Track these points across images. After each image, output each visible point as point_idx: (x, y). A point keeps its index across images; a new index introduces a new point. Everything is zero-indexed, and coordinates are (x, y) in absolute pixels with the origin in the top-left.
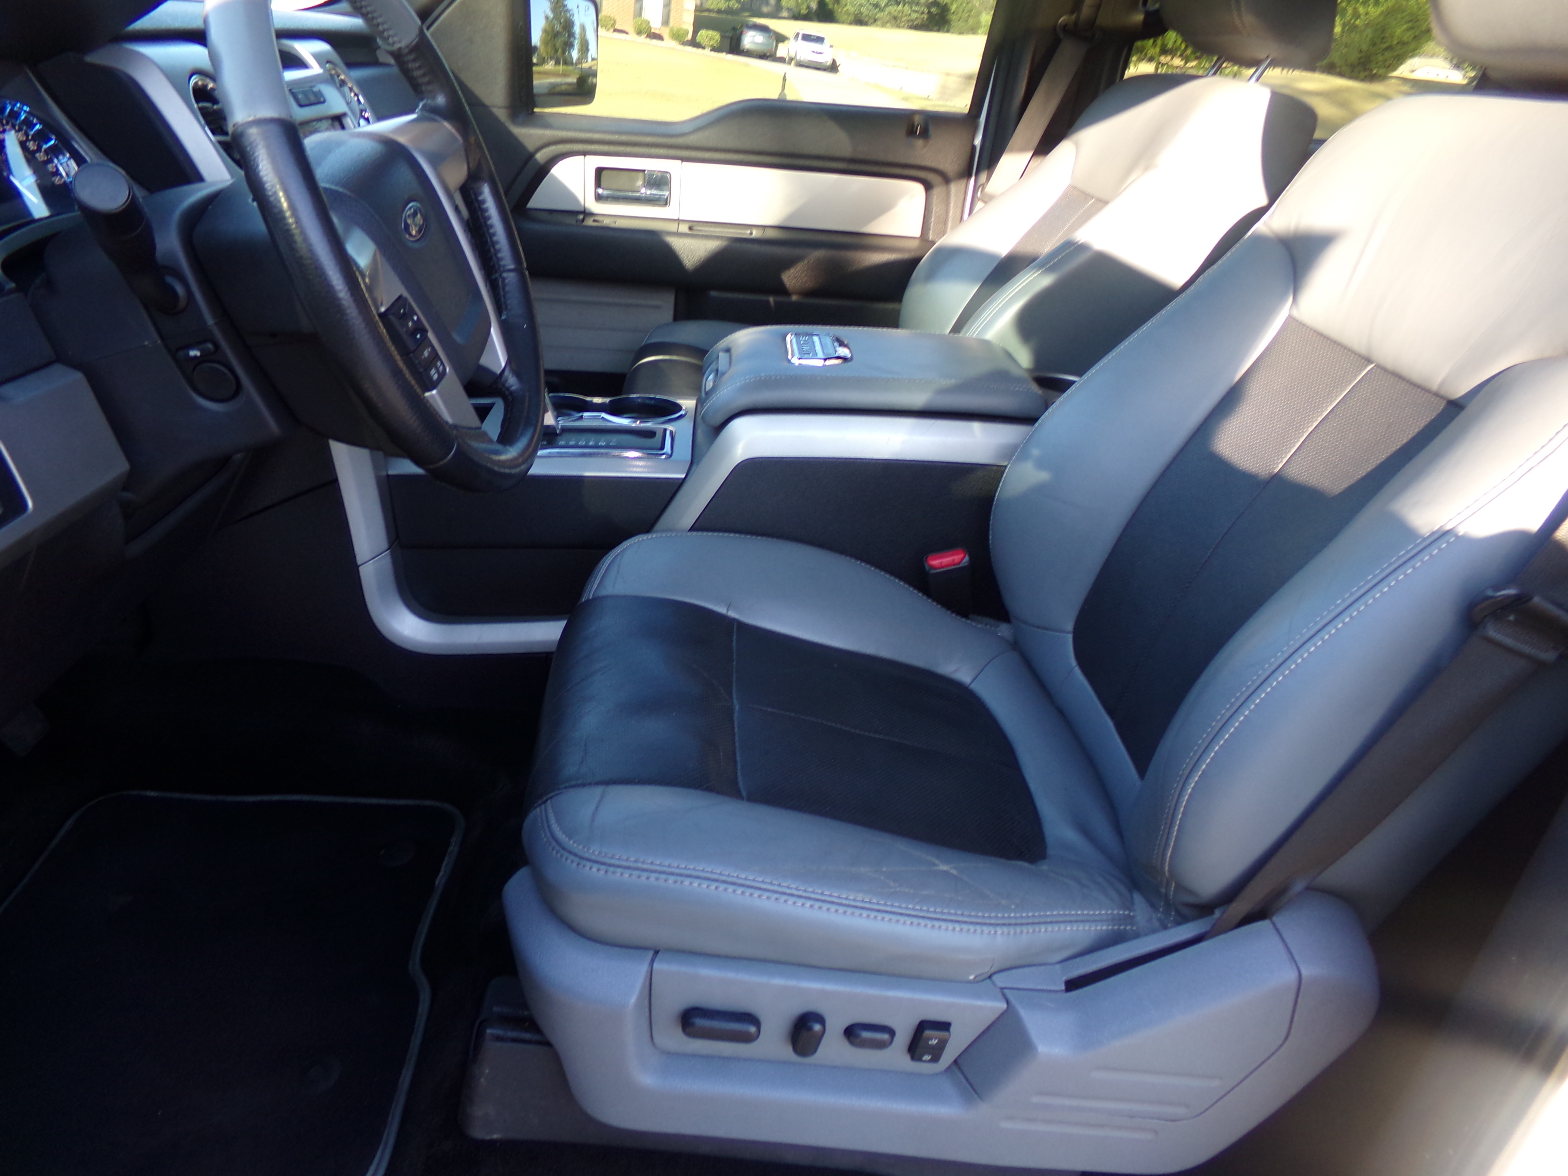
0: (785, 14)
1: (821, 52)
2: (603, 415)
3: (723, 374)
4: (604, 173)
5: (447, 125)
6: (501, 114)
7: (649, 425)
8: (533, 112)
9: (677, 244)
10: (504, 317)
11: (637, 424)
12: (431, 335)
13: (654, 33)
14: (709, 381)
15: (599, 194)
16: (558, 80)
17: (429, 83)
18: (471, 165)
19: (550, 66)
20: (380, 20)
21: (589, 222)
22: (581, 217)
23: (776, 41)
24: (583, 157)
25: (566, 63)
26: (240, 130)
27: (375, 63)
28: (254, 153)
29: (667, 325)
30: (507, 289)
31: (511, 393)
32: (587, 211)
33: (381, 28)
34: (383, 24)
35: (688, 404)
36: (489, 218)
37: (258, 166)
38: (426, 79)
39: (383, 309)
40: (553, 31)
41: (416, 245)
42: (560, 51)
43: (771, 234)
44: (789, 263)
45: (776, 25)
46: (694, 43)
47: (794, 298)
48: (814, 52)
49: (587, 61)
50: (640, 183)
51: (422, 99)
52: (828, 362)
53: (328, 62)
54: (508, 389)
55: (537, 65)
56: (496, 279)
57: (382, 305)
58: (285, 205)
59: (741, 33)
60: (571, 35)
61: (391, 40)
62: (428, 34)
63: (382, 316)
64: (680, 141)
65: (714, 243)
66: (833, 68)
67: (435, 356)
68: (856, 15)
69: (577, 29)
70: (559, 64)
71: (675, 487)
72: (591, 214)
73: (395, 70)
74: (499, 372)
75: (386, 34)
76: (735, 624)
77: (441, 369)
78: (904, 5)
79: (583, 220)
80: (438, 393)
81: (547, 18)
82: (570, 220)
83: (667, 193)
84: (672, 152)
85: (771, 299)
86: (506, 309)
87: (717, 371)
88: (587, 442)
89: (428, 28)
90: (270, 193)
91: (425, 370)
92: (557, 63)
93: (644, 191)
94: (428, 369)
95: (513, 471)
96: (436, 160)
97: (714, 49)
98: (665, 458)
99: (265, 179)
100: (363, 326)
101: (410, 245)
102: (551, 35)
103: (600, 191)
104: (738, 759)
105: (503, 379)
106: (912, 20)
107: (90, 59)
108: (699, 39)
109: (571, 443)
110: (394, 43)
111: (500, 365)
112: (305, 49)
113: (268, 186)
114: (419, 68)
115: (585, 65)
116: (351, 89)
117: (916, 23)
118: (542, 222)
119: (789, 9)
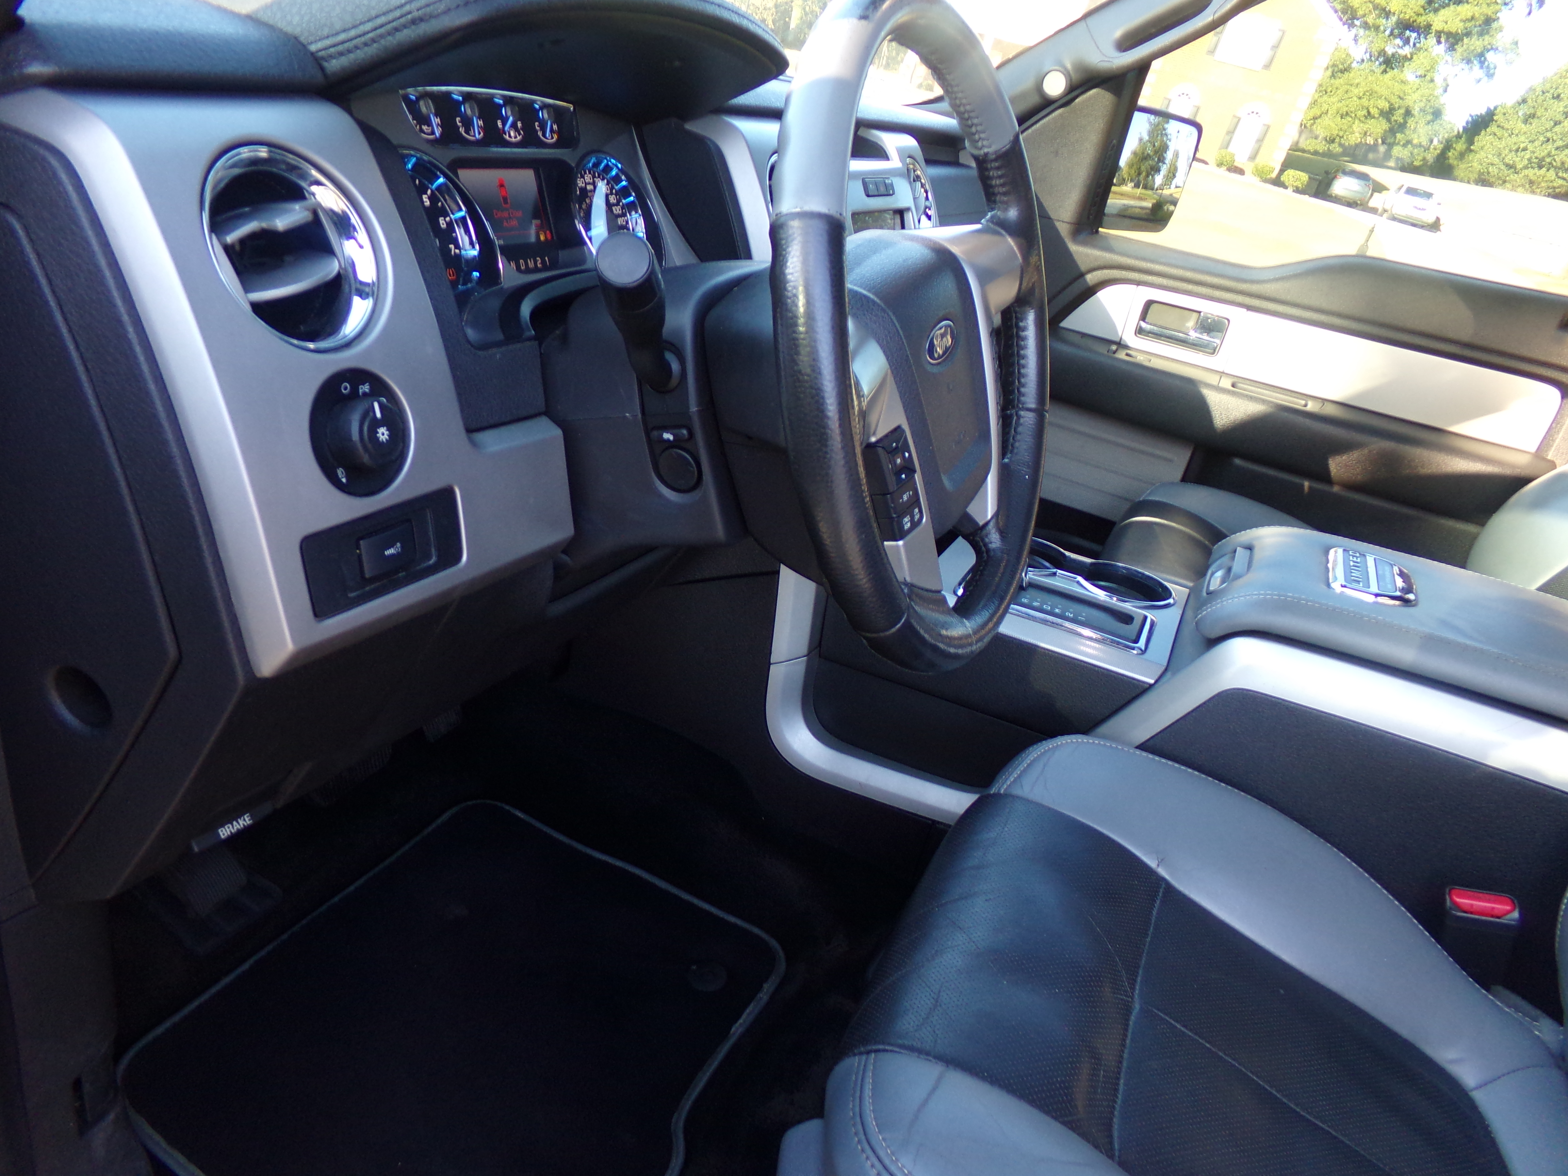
0: (1392, 164)
1: (1424, 208)
2: (1080, 579)
3: (1238, 577)
4: (1154, 307)
5: (1010, 240)
6: (1064, 229)
7: (1128, 606)
8: (1097, 232)
9: (1213, 398)
10: (1006, 460)
11: (1114, 601)
12: (918, 477)
13: (1236, 167)
14: (1215, 579)
15: (1141, 327)
16: (1132, 202)
17: (1005, 194)
18: (1023, 287)
19: (1128, 188)
20: (976, 121)
21: (1122, 355)
22: (1114, 347)
23: (1373, 190)
24: (1136, 286)
25: (1145, 187)
26: (782, 220)
27: (956, 163)
28: (788, 247)
29: (1173, 483)
30: (1020, 429)
31: (988, 551)
32: (1122, 342)
33: (974, 130)
34: (976, 125)
35: (1178, 590)
36: (1024, 348)
37: (787, 262)
38: (1002, 190)
39: (873, 439)
40: (1143, 153)
41: (935, 370)
42: (1144, 174)
43: (1330, 410)
44: (1341, 447)
45: (1374, 173)
46: (1277, 182)
47: (1336, 489)
48: (1416, 207)
49: (1170, 188)
50: (1191, 324)
51: (992, 209)
52: (1380, 600)
53: (909, 157)
54: (985, 545)
55: (1115, 185)
56: (1011, 416)
57: (874, 434)
58: (801, 310)
59: (1335, 177)
60: (1161, 160)
61: (980, 144)
62: (1021, 137)
63: (869, 448)
64: (1254, 288)
65: (1258, 406)
66: (1435, 226)
67: (915, 501)
68: (1480, 174)
69: (1169, 156)
70: (1139, 188)
71: (1139, 691)
72: (1126, 347)
73: (974, 173)
74: (981, 523)
75: (977, 137)
76: (1163, 886)
77: (917, 517)
78: (1548, 170)
79: (1115, 352)
80: (905, 545)
81: (1141, 140)
82: (1102, 349)
83: (1218, 341)
84: (1240, 298)
85: (1306, 484)
86: (1012, 452)
87: (1229, 570)
88: (1053, 608)
89: (1022, 132)
90: (790, 294)
91: (899, 517)
92: (1137, 186)
93: (1193, 335)
94: (901, 516)
95: (960, 651)
96: (986, 276)
97: (1297, 190)
98: (1137, 654)
99: (789, 277)
100: (842, 462)
101: (929, 368)
102: (1141, 157)
103: (1143, 324)
104: (1121, 1087)
105: (984, 532)
106: (1554, 188)
107: (689, 126)
108: (1283, 178)
109: (1036, 604)
110: (983, 146)
111: (987, 516)
112: (892, 142)
113: (789, 287)
114: (1000, 177)
115: (1166, 192)
116: (923, 186)
117: (1557, 190)
118: (1072, 344)
119: (1398, 159)
